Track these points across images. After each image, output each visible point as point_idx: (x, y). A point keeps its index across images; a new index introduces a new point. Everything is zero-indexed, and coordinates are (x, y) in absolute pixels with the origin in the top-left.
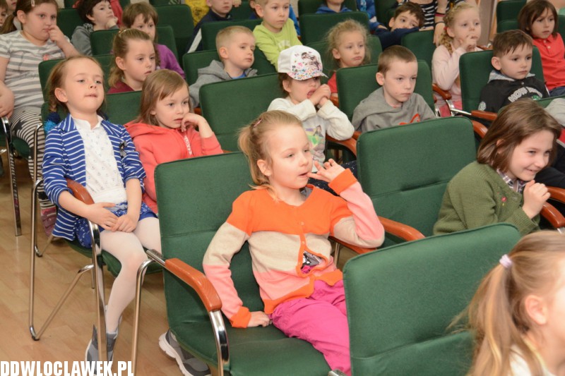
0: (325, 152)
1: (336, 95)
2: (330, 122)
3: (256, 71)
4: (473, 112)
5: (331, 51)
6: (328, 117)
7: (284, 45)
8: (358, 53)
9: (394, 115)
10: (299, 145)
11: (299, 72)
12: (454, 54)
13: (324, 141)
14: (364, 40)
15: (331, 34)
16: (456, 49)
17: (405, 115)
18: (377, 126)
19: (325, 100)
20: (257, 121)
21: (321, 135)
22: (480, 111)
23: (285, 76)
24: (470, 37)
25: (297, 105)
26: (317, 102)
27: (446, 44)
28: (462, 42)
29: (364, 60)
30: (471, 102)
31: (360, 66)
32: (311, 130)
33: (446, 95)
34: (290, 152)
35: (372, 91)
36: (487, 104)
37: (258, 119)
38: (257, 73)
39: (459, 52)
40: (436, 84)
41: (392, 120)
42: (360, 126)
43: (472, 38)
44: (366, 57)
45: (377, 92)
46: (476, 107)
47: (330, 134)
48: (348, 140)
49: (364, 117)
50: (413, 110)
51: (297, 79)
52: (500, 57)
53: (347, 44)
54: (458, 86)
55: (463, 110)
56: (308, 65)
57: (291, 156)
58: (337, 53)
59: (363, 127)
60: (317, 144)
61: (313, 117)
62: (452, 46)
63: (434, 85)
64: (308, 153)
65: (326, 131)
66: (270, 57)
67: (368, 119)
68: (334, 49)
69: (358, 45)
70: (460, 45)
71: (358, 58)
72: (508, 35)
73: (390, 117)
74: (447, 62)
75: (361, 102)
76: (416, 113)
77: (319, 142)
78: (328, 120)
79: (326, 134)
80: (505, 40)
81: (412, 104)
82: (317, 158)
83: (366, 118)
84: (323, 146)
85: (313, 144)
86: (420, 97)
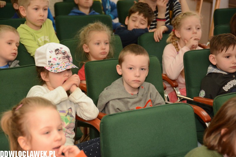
0: (74, 130)
1: (84, 82)
2: (79, 105)
3: (18, 62)
4: (195, 98)
5: (82, 46)
6: (77, 101)
7: (43, 40)
8: (105, 49)
9: (132, 101)
10: (54, 124)
11: (54, 66)
12: (180, 52)
13: (74, 120)
14: (109, 39)
15: (82, 32)
16: (182, 47)
17: (140, 101)
18: (118, 109)
19: (74, 87)
20: (18, 105)
21: (72, 116)
22: (201, 98)
23: (42, 69)
24: (193, 39)
25: (52, 91)
26: (68, 89)
27: (174, 43)
28: (186, 42)
29: (108, 55)
30: (193, 90)
31: (104, 59)
32: (63, 112)
33: (174, 83)
34: (46, 130)
35: (114, 80)
36: (205, 92)
37: (20, 103)
38: (19, 64)
39: (185, 49)
40: (166, 75)
41: (129, 104)
42: (104, 109)
43: (195, 39)
44: (109, 52)
45: (118, 81)
46: (198, 94)
47: (79, 115)
48: (94, 120)
49: (107, 102)
50: (147, 96)
51: (53, 71)
52: (216, 55)
53: (96, 41)
54: (183, 77)
55: (187, 97)
56: (61, 59)
57: (47, 133)
58: (87, 48)
59: (106, 109)
60: (68, 124)
61: (64, 101)
62: (179, 45)
63: (164, 75)
64: (61, 131)
65: (76, 112)
66: (30, 50)
67: (111, 103)
68: (85, 45)
69: (104, 43)
70: (185, 44)
71: (104, 53)
72: (221, 38)
73: (128, 102)
74: (175, 58)
75: (105, 89)
76: (149, 99)
77: (70, 121)
78: (77, 103)
79: (76, 115)
80: (219, 42)
81: (145, 92)
82: (68, 135)
83: (109, 102)
84: (73, 125)
85: (65, 123)
86: (152, 86)
